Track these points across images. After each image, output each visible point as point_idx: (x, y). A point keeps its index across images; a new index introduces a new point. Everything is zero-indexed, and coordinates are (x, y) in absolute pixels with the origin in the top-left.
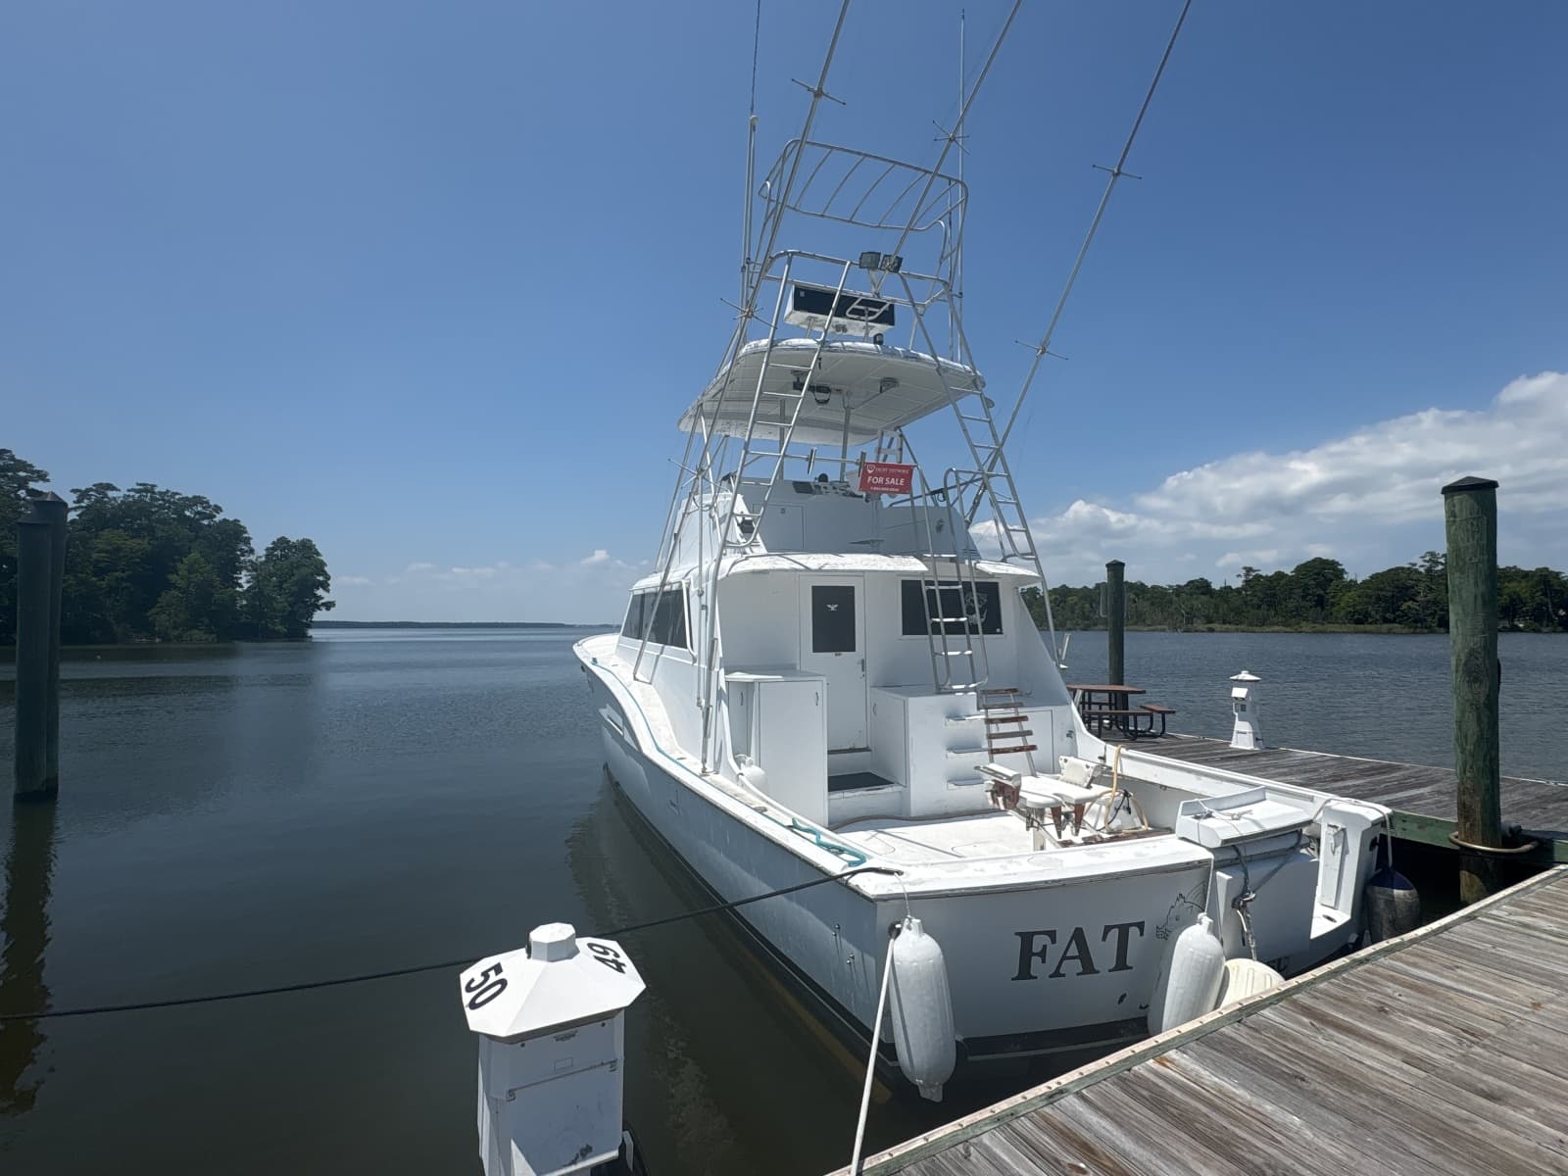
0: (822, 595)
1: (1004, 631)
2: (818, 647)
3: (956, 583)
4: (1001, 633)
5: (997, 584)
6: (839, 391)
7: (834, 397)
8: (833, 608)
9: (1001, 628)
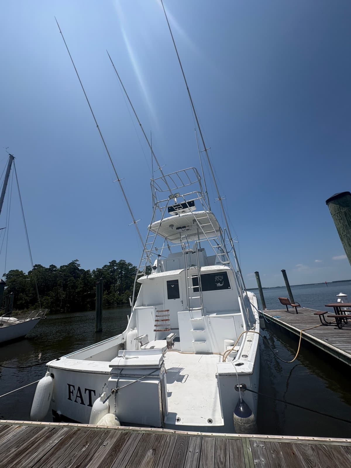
0: (169, 283)
1: (231, 288)
2: (169, 298)
3: (197, 275)
4: (230, 288)
5: (226, 272)
6: (188, 226)
7: (187, 228)
8: (173, 286)
9: (230, 287)
